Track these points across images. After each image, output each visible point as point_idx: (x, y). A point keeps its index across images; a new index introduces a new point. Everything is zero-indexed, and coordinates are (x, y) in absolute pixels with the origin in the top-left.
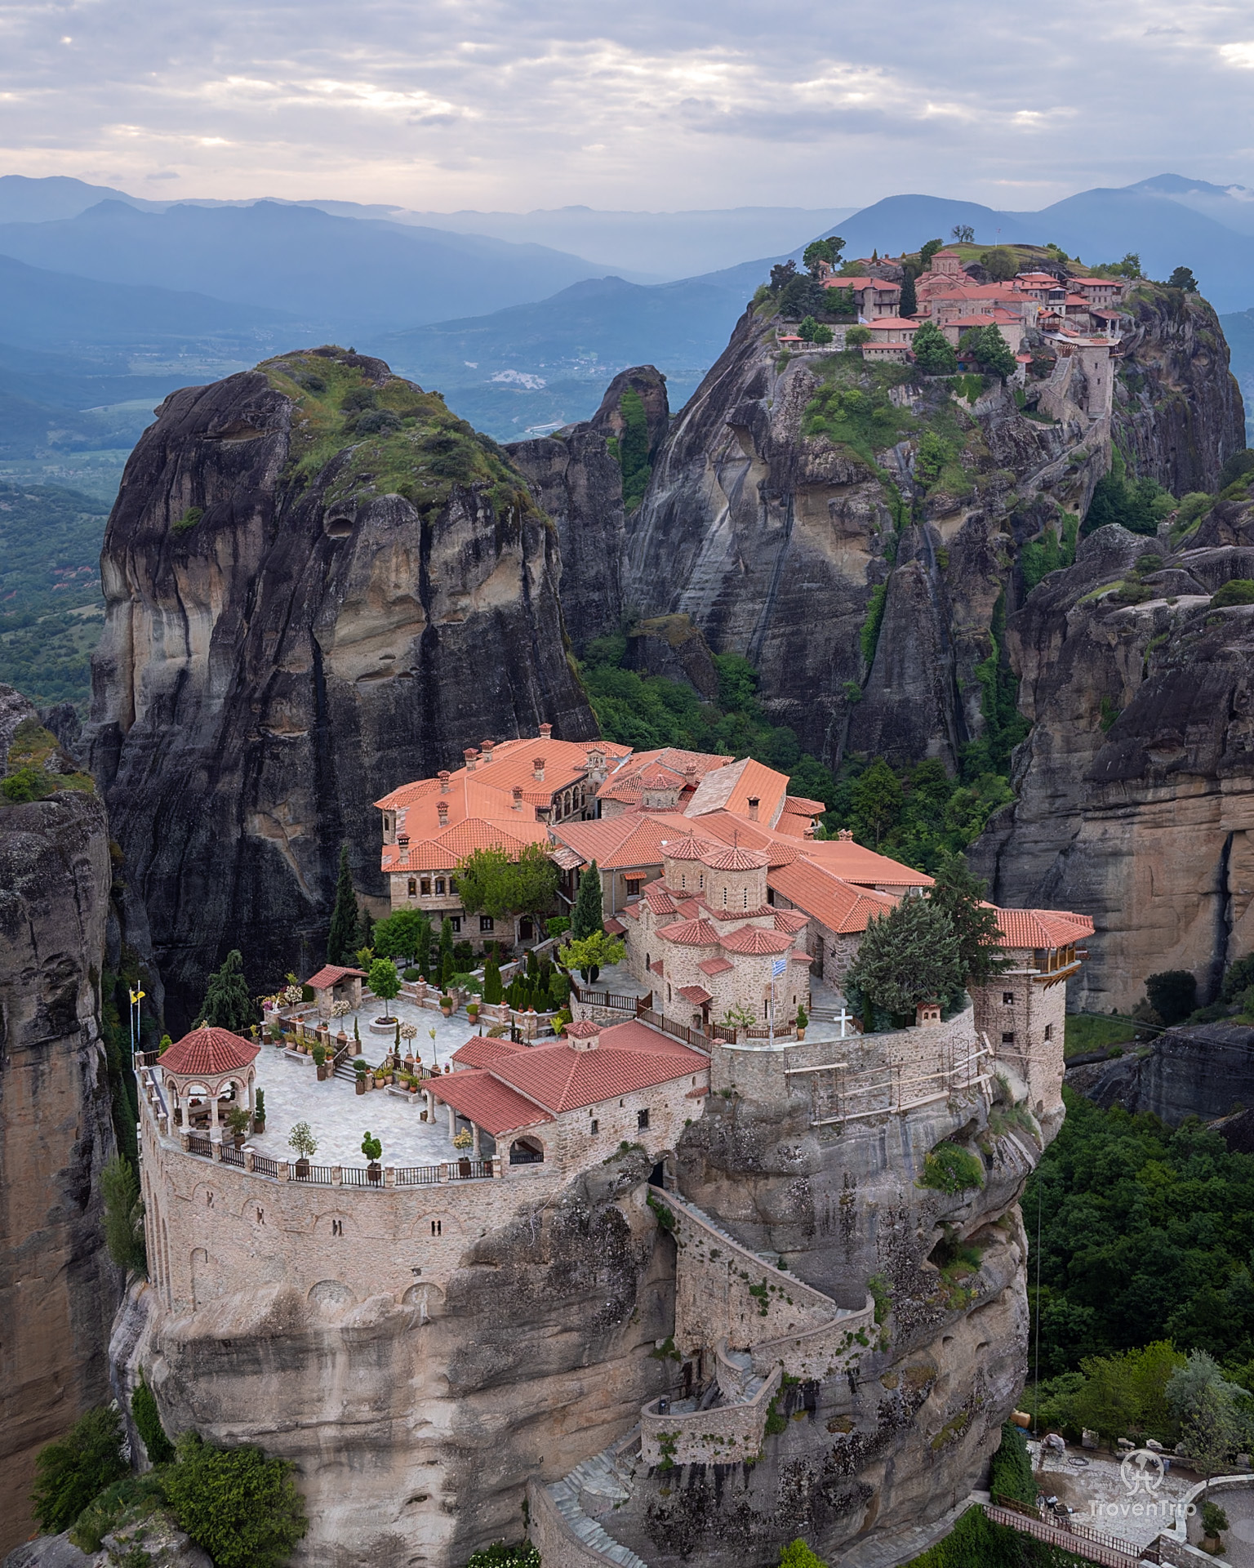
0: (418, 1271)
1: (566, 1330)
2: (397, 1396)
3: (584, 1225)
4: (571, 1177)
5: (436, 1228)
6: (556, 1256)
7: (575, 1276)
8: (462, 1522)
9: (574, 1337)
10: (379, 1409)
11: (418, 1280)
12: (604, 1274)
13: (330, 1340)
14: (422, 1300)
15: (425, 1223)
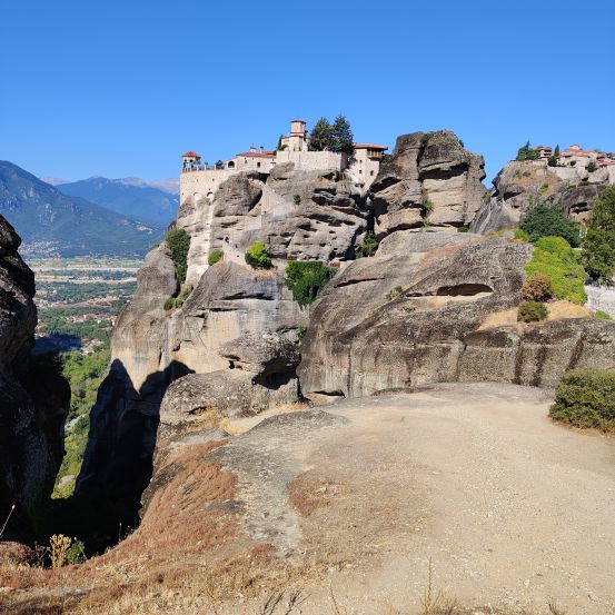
0: (210, 189)
1: (235, 204)
2: (204, 216)
3: (240, 181)
4: (239, 171)
5: (213, 180)
6: (233, 186)
7: (237, 191)
8: (211, 243)
9: (236, 206)
10: (201, 219)
11: (210, 191)
12: (242, 191)
13: (196, 206)
14: (211, 197)
15: (211, 178)
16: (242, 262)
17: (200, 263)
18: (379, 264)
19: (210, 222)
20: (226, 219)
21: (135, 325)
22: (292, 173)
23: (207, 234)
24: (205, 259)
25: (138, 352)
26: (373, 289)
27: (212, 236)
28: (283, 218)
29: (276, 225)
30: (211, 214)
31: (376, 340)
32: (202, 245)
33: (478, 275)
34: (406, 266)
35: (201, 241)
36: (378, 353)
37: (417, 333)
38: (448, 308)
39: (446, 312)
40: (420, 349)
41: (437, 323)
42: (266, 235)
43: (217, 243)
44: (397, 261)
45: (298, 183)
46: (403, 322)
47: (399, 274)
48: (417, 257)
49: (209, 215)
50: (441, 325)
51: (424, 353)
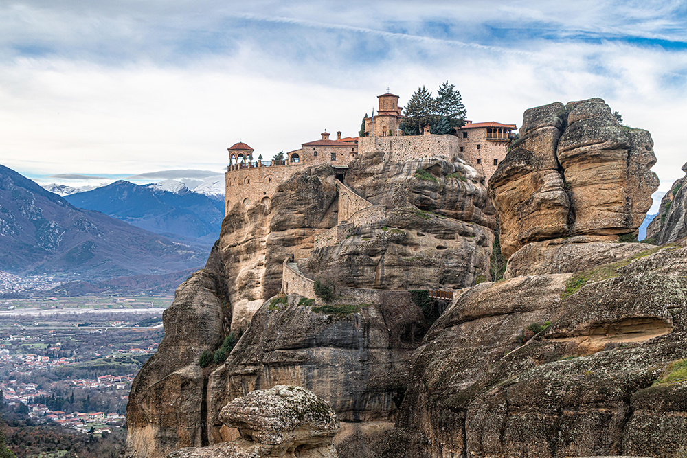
0: (265, 193)
1: (301, 213)
2: (257, 231)
3: (307, 180)
4: (306, 167)
5: (270, 180)
6: (297, 187)
7: (303, 194)
8: (268, 268)
9: (302, 215)
10: (253, 235)
11: (265, 196)
12: (311, 194)
13: (246, 216)
14: (267, 204)
15: (267, 178)
16: (310, 294)
17: (251, 299)
18: (505, 291)
19: (266, 238)
20: (288, 234)
21: (159, 389)
22: (381, 166)
23: (261, 256)
24: (258, 291)
25: (164, 428)
26: (496, 329)
27: (269, 258)
28: (368, 230)
29: (359, 240)
30: (267, 228)
31: (501, 405)
32: (255, 271)
33: (648, 304)
34: (544, 293)
35: (253, 266)
36: (504, 424)
37: (561, 393)
38: (607, 354)
39: (603, 359)
40: (566, 417)
41: (590, 377)
42: (344, 255)
43: (275, 268)
44: (530, 286)
45: (390, 180)
46: (541, 376)
47: (535, 306)
48: (560, 280)
49: (264, 228)
50: (597, 380)
51: (572, 423)
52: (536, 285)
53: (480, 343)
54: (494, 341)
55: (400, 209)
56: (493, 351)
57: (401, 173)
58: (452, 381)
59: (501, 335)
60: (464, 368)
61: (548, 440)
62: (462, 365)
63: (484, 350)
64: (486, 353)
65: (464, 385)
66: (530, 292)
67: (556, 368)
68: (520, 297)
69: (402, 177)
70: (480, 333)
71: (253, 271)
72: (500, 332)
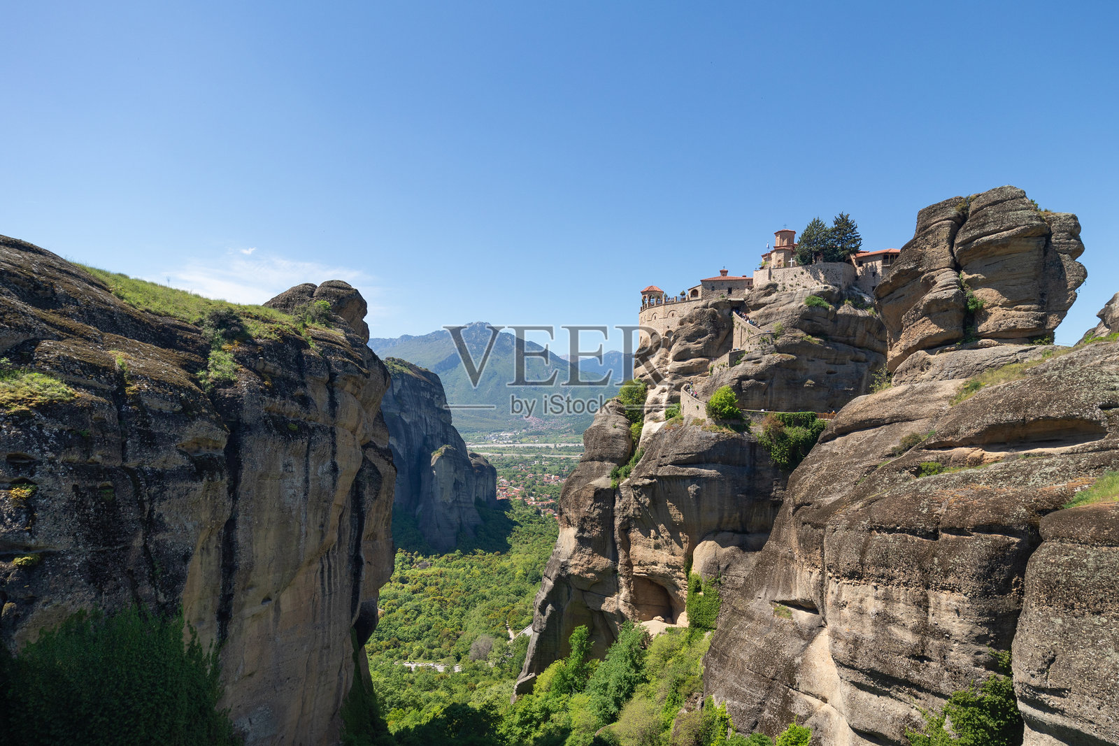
0: (668, 327)
1: (698, 343)
3: (704, 313)
4: (705, 302)
5: (673, 315)
6: (696, 320)
7: (700, 326)
8: (669, 394)
9: (700, 345)
10: (658, 365)
11: (669, 330)
14: (671, 337)
15: (671, 314)
16: (702, 414)
17: (656, 420)
18: (884, 401)
19: (669, 367)
20: (688, 363)
21: (577, 497)
22: (774, 296)
23: (665, 384)
24: (662, 414)
25: (582, 530)
26: (870, 441)
27: (670, 385)
28: (758, 355)
29: (749, 365)
30: (670, 358)
31: (863, 522)
32: (660, 397)
33: (1070, 402)
34: (929, 401)
35: (658, 392)
36: (866, 544)
37: (939, 511)
38: (1007, 466)
39: (1001, 473)
40: (946, 541)
41: (981, 493)
42: (735, 379)
43: (676, 393)
44: (914, 394)
45: (781, 309)
46: (915, 490)
47: (916, 415)
48: (950, 387)
49: (668, 359)
50: (990, 497)
51: (953, 549)
52: (921, 392)
53: (852, 457)
54: (867, 453)
55: (789, 335)
56: (865, 464)
57: (793, 301)
58: (819, 495)
59: (876, 447)
60: (832, 482)
61: (921, 568)
62: (832, 478)
63: (856, 463)
64: (857, 466)
65: (829, 500)
66: (912, 401)
67: (936, 482)
68: (901, 406)
69: (793, 305)
70: (853, 445)
71: (657, 396)
72: (875, 444)
